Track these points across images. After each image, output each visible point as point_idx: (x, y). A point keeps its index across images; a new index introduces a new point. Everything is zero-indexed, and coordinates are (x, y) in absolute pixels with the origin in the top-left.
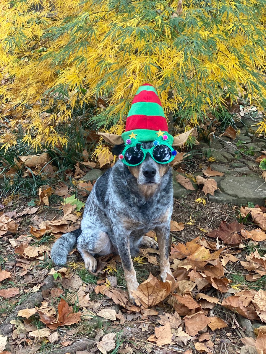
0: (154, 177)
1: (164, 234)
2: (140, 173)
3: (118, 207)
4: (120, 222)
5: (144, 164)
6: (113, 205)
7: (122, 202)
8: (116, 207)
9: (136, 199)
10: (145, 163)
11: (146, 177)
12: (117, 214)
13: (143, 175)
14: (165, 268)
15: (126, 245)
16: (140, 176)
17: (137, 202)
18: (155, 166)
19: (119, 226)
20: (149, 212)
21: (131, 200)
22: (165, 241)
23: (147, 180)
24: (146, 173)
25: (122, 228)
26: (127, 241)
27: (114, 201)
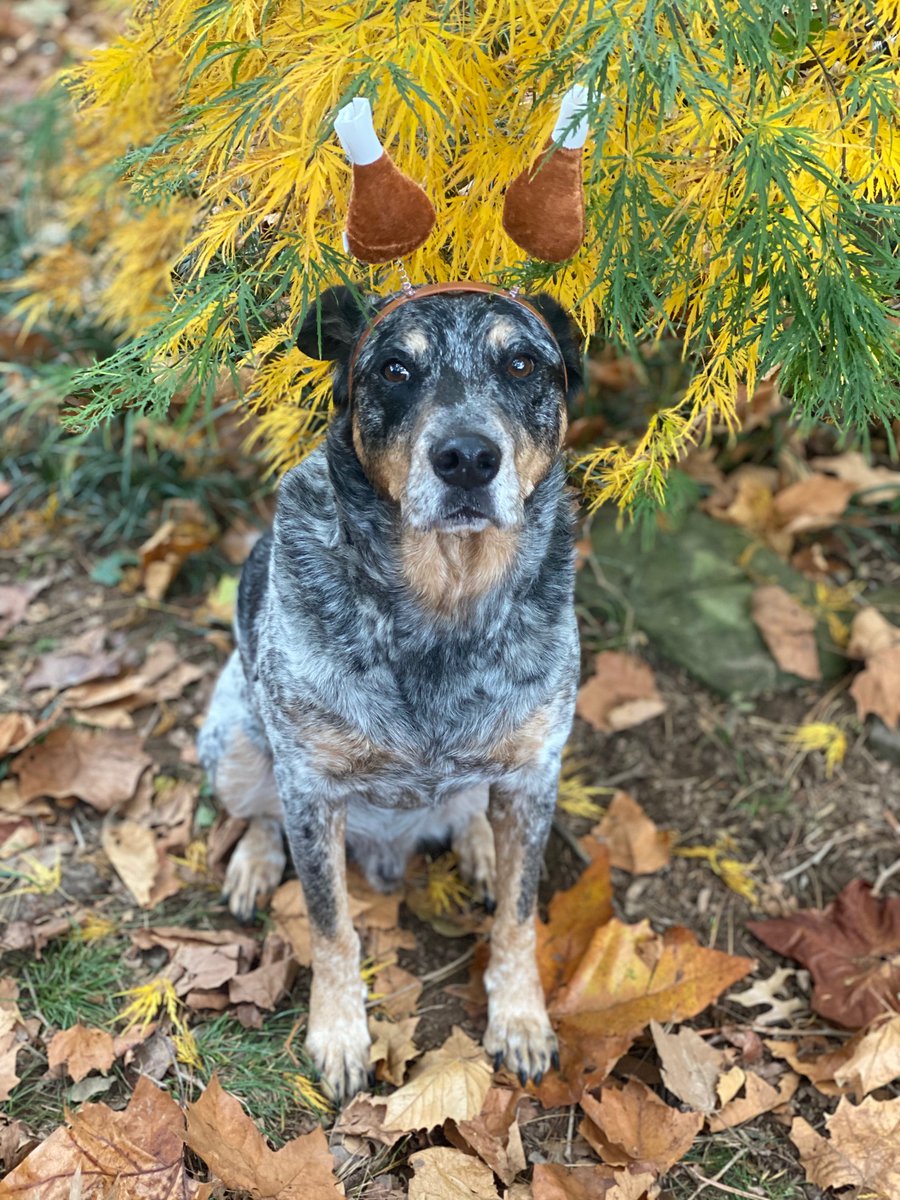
0: (491, 487)
1: (520, 821)
2: (416, 463)
3: (297, 675)
4: (302, 746)
5: (439, 421)
6: (272, 669)
7: (316, 654)
8: (286, 679)
9: (380, 624)
10: (441, 412)
11: (446, 480)
12: (286, 712)
13: (429, 470)
14: (510, 956)
15: (320, 837)
16: (413, 480)
17: (389, 639)
18: (496, 428)
19: (297, 762)
20: (445, 703)
21: (363, 633)
22: (522, 851)
23: (447, 502)
24: (446, 462)
25: (307, 769)
26: (329, 820)
27: (278, 648)
